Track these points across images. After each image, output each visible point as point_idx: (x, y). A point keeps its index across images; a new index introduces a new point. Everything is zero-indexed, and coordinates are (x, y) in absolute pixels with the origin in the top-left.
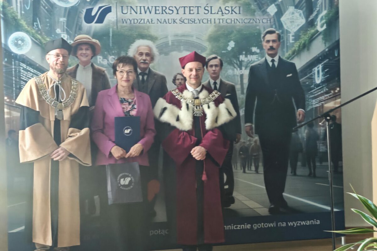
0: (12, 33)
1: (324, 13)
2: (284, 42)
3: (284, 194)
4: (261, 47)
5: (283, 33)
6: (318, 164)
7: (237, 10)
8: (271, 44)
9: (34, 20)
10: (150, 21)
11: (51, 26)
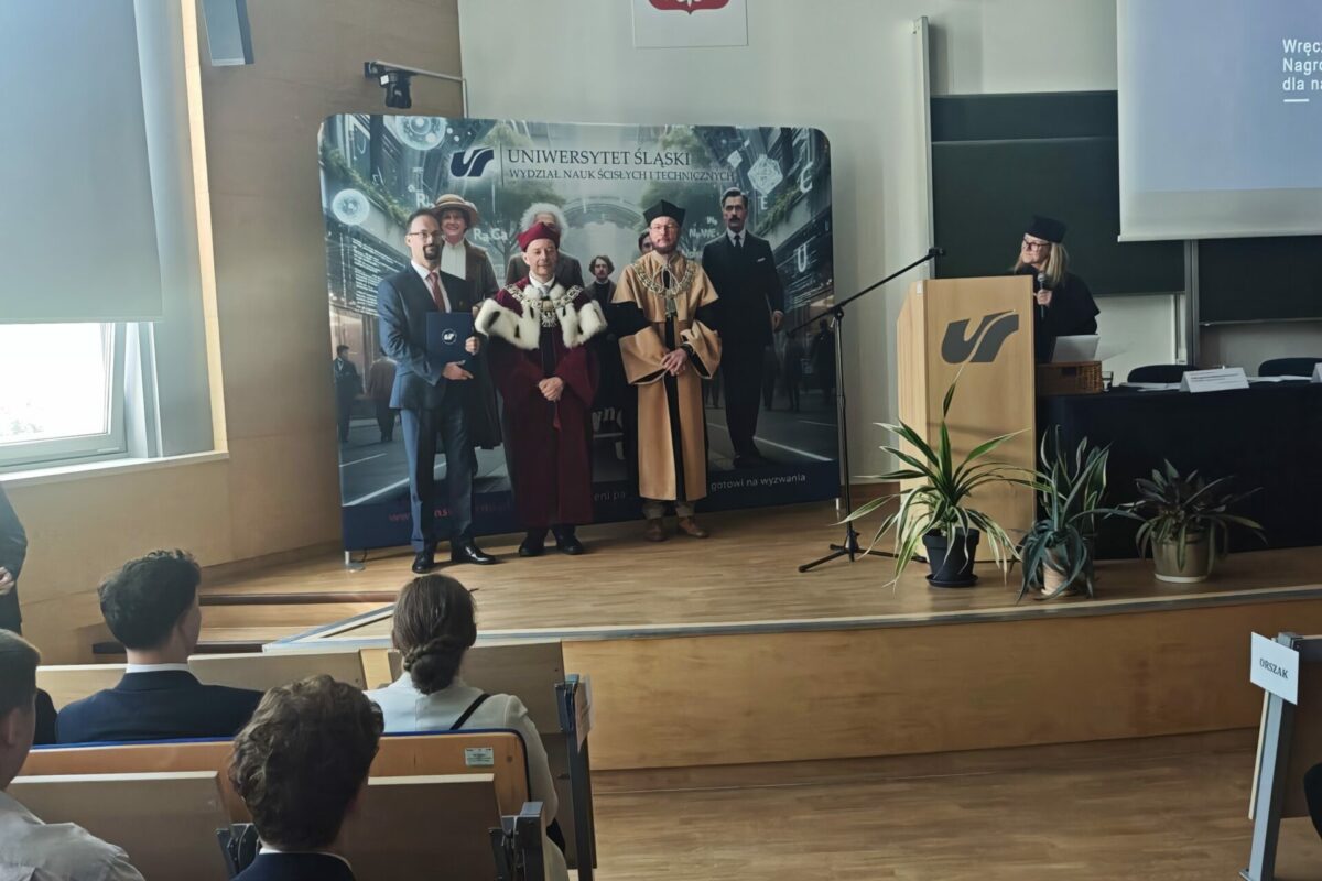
0: (337, 192)
1: (810, 165)
2: (752, 208)
3: (755, 438)
4: (719, 216)
5: (750, 194)
6: (801, 392)
7: (683, 159)
8: (733, 212)
9: (373, 171)
10: (554, 173)
11: (398, 180)
